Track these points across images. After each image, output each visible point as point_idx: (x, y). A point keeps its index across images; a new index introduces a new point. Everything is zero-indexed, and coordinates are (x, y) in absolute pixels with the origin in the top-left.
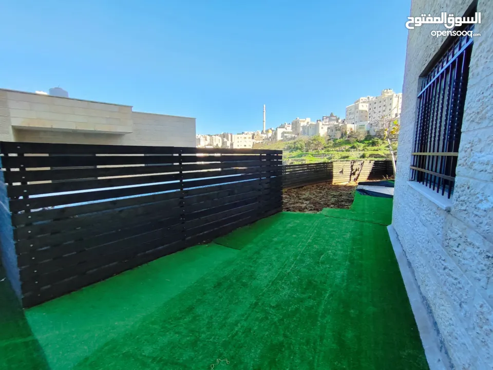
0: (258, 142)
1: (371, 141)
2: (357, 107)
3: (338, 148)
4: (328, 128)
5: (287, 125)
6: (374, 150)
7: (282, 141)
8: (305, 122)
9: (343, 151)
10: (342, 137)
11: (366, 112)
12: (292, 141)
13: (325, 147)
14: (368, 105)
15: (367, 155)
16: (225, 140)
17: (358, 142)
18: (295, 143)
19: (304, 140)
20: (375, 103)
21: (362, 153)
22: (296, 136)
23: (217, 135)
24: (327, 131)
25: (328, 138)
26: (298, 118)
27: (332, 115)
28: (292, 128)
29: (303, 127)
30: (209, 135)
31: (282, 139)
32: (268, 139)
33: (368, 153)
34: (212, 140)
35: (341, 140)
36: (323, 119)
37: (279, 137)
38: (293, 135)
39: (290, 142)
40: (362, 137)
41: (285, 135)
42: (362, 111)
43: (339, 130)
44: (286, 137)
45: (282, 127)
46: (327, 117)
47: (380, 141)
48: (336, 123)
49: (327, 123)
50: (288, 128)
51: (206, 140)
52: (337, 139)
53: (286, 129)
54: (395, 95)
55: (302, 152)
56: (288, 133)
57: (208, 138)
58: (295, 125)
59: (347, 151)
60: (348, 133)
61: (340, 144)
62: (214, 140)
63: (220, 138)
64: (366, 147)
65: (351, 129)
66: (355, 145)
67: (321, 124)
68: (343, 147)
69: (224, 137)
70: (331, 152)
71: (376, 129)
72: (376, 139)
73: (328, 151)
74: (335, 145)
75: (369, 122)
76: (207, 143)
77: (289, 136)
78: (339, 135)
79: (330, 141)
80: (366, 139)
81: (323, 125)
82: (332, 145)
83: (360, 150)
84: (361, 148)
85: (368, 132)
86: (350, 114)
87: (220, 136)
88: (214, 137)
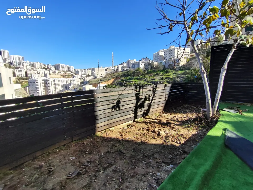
0: (109, 72)
1: (166, 71)
2: (158, 54)
3: (149, 75)
4: (144, 64)
5: (124, 63)
6: (168, 75)
7: (121, 71)
8: (133, 61)
9: (152, 76)
10: (151, 69)
11: (163, 56)
12: (126, 71)
13: (143, 74)
14: (163, 52)
15: (164, 78)
16: (93, 71)
17: (160, 71)
18: (127, 72)
19: (132, 71)
20: (167, 52)
21: (161, 77)
22: (129, 69)
23: (89, 69)
24: (144, 65)
25: (144, 69)
26: (130, 59)
27: (147, 58)
28: (127, 65)
29: (132, 64)
30: (84, 69)
31: (121, 70)
32: (115, 71)
33: (165, 77)
34: (85, 72)
35: (151, 70)
36: (142, 60)
37: (120, 70)
38: (127, 68)
39: (125, 72)
40: (161, 69)
41: (123, 68)
42: (161, 56)
43: (150, 65)
44: (123, 69)
45: (122, 64)
46: (144, 59)
47: (170, 70)
48: (148, 62)
49: (144, 62)
50: (125, 65)
51: (82, 72)
52: (149, 70)
53: (124, 65)
54: (176, 48)
55: (131, 77)
56: (124, 67)
57: (83, 70)
58: (128, 63)
59: (154, 76)
60: (154, 66)
61: (150, 73)
62: (87, 71)
63: (90, 71)
64: (164, 74)
65: (156, 64)
66: (158, 73)
67: (141, 62)
68: (152, 74)
69: (93, 70)
70: (146, 77)
71: (168, 64)
72: (168, 70)
73: (144, 76)
74: (148, 73)
75: (164, 61)
76: (83, 73)
77: (125, 69)
78: (150, 67)
79: (145, 71)
80: (163, 70)
81: (142, 62)
82: (146, 73)
83: (160, 76)
84: (161, 75)
85: (164, 66)
86: (155, 57)
87: (91, 70)
88: (87, 70)
